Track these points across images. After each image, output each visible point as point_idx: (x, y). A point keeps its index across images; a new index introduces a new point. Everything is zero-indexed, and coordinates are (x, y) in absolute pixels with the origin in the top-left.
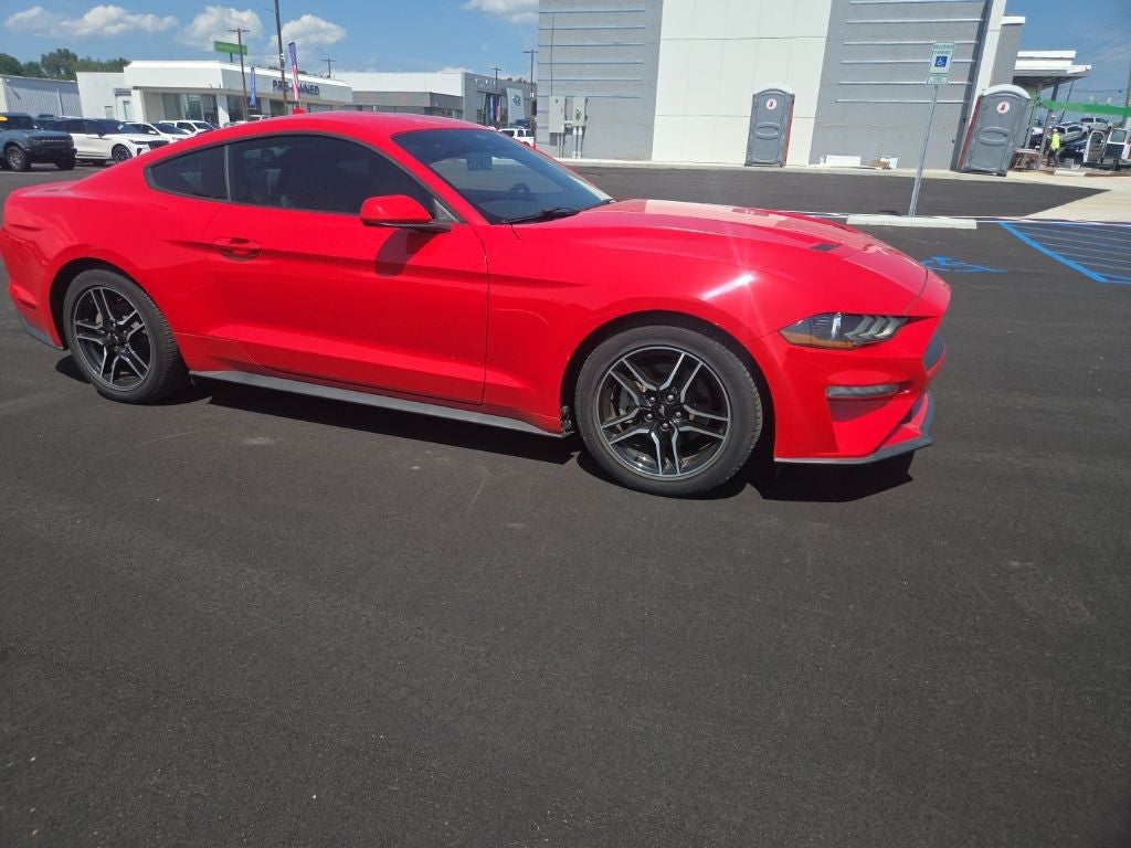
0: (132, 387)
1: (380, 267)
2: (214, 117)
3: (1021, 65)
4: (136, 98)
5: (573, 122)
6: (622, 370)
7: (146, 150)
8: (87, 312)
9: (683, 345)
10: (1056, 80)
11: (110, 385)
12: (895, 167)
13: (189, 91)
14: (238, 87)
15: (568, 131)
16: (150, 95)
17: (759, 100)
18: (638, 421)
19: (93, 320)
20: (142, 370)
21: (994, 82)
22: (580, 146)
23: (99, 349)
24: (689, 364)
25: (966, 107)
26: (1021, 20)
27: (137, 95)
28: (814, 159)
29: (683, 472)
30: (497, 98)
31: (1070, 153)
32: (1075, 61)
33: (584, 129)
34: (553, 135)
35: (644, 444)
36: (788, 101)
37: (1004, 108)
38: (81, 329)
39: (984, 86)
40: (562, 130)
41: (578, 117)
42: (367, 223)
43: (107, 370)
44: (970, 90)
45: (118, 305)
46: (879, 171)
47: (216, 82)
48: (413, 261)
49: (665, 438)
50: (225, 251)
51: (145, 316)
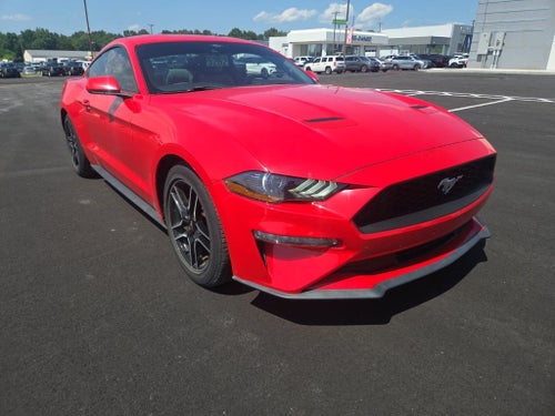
4: (290, 47)
5: (494, 47)
13: (312, 43)
14: (331, 40)
15: (490, 53)
16: (296, 45)
22: (496, 62)
27: (290, 46)
33: (501, 51)
34: (480, 56)
40: (486, 52)
41: (498, 44)
47: (324, 38)
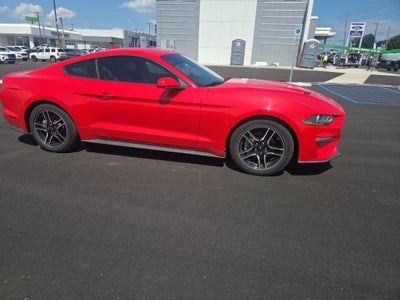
0: (59, 147)
1: (160, 102)
2: (28, 45)
3: (316, 32)
6: (247, 135)
7: (6, 57)
8: (40, 119)
9: (269, 126)
10: (325, 38)
11: (49, 146)
12: (278, 66)
13: (17, 35)
14: (38, 34)
17: (234, 43)
18: (253, 151)
19: (41, 123)
20: (63, 140)
21: (309, 38)
23: (45, 133)
24: (271, 132)
25: (300, 46)
26: (316, 18)
28: (252, 63)
29: (268, 167)
30: (136, 40)
31: (330, 61)
32: (331, 31)
35: (254, 159)
36: (243, 43)
37: (312, 46)
38: (37, 126)
39: (306, 39)
42: (159, 87)
43: (48, 141)
44: (301, 40)
45: (54, 117)
46: (273, 67)
47: (29, 32)
48: (173, 100)
49: (262, 157)
50: (100, 97)
51: (64, 120)
